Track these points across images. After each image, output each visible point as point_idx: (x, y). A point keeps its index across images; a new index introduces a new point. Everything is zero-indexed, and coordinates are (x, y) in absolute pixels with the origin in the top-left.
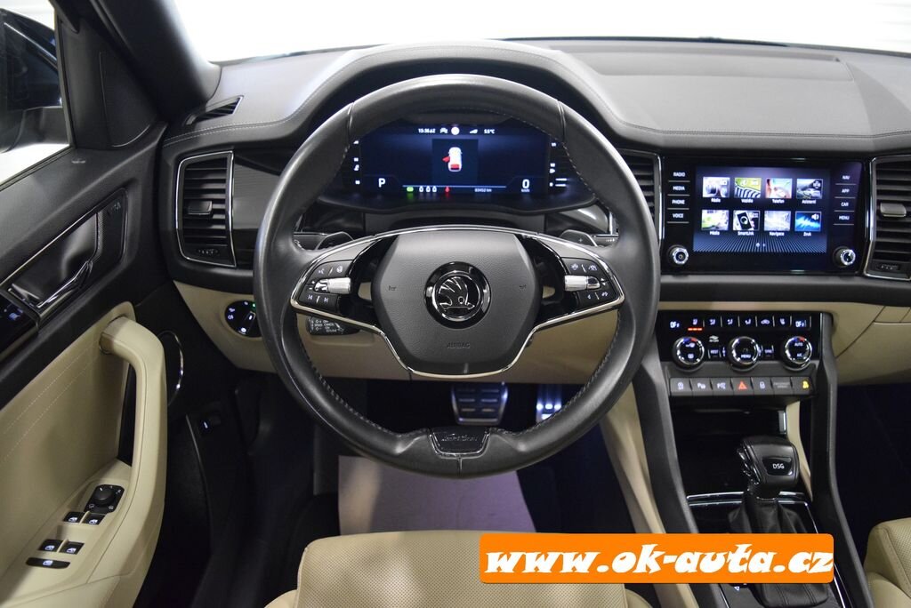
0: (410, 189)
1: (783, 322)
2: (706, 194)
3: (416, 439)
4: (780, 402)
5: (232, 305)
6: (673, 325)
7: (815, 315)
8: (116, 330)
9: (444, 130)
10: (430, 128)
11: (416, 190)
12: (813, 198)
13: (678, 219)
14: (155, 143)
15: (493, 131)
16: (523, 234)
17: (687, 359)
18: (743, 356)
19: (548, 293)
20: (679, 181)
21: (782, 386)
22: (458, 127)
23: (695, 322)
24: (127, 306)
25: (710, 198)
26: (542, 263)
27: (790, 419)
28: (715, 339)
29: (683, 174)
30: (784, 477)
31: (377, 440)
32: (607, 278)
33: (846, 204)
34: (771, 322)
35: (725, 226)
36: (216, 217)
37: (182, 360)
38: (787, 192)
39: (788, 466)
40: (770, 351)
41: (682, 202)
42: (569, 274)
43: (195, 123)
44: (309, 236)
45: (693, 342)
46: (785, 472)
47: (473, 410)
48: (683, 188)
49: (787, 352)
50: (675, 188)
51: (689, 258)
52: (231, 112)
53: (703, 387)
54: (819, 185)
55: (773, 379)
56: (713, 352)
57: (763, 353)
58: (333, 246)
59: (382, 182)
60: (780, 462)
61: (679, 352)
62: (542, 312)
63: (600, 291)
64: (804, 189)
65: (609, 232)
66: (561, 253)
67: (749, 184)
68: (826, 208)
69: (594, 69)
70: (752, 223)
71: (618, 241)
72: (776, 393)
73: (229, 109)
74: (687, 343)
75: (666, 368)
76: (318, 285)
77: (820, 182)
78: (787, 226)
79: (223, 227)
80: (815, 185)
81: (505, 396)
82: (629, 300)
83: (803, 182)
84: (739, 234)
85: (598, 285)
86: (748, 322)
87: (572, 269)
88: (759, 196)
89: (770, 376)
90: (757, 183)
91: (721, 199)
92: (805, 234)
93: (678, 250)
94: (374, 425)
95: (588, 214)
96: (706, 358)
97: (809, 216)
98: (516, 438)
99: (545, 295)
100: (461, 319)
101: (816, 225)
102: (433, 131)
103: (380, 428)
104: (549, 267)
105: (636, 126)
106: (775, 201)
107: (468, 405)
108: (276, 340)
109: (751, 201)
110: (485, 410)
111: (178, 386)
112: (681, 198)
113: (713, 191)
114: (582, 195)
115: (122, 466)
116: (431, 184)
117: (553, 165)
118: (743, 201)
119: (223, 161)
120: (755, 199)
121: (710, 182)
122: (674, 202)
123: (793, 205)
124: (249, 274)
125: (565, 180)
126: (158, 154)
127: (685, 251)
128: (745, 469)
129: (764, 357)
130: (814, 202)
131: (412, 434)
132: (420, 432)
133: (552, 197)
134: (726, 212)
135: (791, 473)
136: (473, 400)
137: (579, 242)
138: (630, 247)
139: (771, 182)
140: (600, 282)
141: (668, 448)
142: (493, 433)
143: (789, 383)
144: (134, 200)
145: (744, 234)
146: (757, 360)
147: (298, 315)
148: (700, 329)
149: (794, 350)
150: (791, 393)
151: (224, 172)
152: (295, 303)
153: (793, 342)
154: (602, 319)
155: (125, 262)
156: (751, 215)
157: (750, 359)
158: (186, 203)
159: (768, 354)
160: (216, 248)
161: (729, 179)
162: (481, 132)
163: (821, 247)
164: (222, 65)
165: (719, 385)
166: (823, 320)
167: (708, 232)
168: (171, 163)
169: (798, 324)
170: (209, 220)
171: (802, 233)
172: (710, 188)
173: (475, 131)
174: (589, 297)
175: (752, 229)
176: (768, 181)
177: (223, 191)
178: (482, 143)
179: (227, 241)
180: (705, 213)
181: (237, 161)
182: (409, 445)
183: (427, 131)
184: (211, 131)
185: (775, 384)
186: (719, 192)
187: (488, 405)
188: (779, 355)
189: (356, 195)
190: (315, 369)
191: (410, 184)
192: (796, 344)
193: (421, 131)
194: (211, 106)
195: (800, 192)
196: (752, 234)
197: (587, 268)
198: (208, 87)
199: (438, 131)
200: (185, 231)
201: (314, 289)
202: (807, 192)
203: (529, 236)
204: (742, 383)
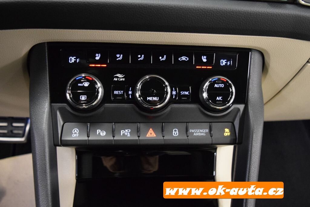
6: (72, 60)
21: (199, 133)
28: (120, 77)
34: (191, 59)
40: (187, 93)
57: (178, 94)
86: (163, 59)
143: (207, 131)
148: (104, 66)
153: (215, 82)
159: (185, 96)
166: (254, 61)
169: (223, 62)
185: (191, 131)
188: (195, 98)
192: (216, 86)
204: (151, 131)
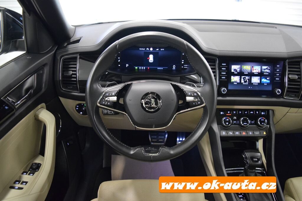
0: (136, 68)
1: (257, 113)
2: (232, 71)
3: (137, 149)
4: (256, 139)
5: (78, 105)
6: (222, 113)
7: (268, 110)
8: (40, 112)
9: (148, 49)
10: (143, 48)
11: (138, 68)
12: (267, 73)
13: (224, 79)
14: (53, 52)
15: (163, 49)
16: (173, 83)
17: (226, 124)
18: (244, 123)
19: (181, 102)
20: (224, 67)
21: (257, 133)
22: (152, 48)
23: (229, 112)
24: (43, 105)
25: (234, 72)
26: (179, 93)
27: (260, 144)
28: (235, 118)
29: (225, 64)
30: (257, 163)
31: (125, 150)
32: (200, 98)
33: (278, 75)
34: (254, 112)
35: (239, 81)
36: (73, 76)
37: (61, 122)
38: (259, 70)
39: (259, 160)
40: (253, 122)
41: (225, 73)
42: (187, 96)
43: (67, 45)
44: (104, 83)
45: (228, 119)
46: (257, 161)
47: (156, 140)
48: (225, 69)
49: (259, 122)
50: (223, 69)
51: (227, 91)
52: (79, 42)
53: (231, 133)
54: (269, 68)
55: (254, 131)
56: (234, 122)
57: (251, 123)
58: (111, 86)
59: (127, 65)
60: (256, 158)
61: (223, 122)
62: (179, 108)
63: (197, 102)
64: (265, 69)
65: (201, 83)
66: (185, 89)
67: (247, 68)
68: (272, 76)
69: (197, 30)
70: (247, 80)
71: (203, 86)
72: (255, 136)
73: (78, 41)
74: (226, 119)
75: (219, 127)
76: (106, 99)
77: (270, 67)
78: (259, 81)
79: (75, 79)
80: (268, 68)
81: (167, 136)
82: (207, 105)
83: (264, 67)
84: (243, 84)
85: (197, 100)
86: (246, 113)
87: (188, 95)
88: (250, 72)
89: (253, 130)
90: (249, 67)
91: (238, 72)
92: (265, 84)
93: (223, 89)
94: (123, 144)
95: (194, 77)
96: (232, 124)
97: (266, 78)
98: (170, 149)
99: (180, 103)
100: (152, 110)
101: (268, 81)
102: (144, 49)
103: (126, 145)
104: (181, 94)
105: (210, 49)
106: (255, 73)
107: (154, 138)
108: (92, 116)
109: (247, 73)
110: (160, 140)
111: (60, 131)
112: (224, 72)
113: (235, 70)
114: (192, 71)
115: (41, 157)
116: (143, 66)
117: (183, 61)
118: (245, 73)
119: (76, 58)
120: (248, 73)
121: (234, 67)
122: (222, 73)
123: (261, 75)
124: (84, 95)
125: (187, 65)
126: (55, 55)
127: (226, 89)
128: (245, 160)
129: (251, 124)
130: (268, 74)
131: (136, 147)
132: (139, 147)
133: (183, 71)
134: (239, 77)
135: (259, 162)
136: (156, 137)
137: (191, 86)
138: (207, 88)
139: (254, 67)
140: (198, 99)
141: (219, 153)
142: (162, 147)
143: (259, 133)
144: (46, 70)
145: (245, 84)
146: (249, 125)
147: (99, 108)
148: (230, 115)
149: (261, 122)
150: (260, 136)
151: (76, 61)
152: (99, 105)
153: (261, 119)
154: (198, 111)
155: (43, 90)
156: (247, 78)
157: (247, 125)
158: (63, 71)
160: (73, 86)
161: (240, 66)
162: (160, 50)
163: (270, 88)
164: (76, 26)
165: (236, 133)
166: (271, 112)
167: (233, 83)
168: (59, 58)
169: (263, 113)
170: (71, 77)
171: (264, 84)
172: (234, 69)
173: (158, 49)
174: (194, 104)
175: (248, 82)
176: (253, 67)
177: (76, 68)
178: (160, 53)
179: (76, 84)
180: (232, 77)
181: (80, 58)
182: (135, 151)
183: (142, 49)
184: (72, 48)
185: (255, 133)
186: (237, 70)
187: (161, 139)
188: (256, 123)
189: (119, 70)
190: (105, 126)
191: (137, 66)
193: (140, 49)
194: (72, 40)
195: (263, 70)
196: (248, 84)
197: (193, 94)
198: (71, 34)
199: (146, 49)
200: (63, 80)
201: (105, 100)
202: (265, 71)
203: (175, 84)
204: (244, 132)
